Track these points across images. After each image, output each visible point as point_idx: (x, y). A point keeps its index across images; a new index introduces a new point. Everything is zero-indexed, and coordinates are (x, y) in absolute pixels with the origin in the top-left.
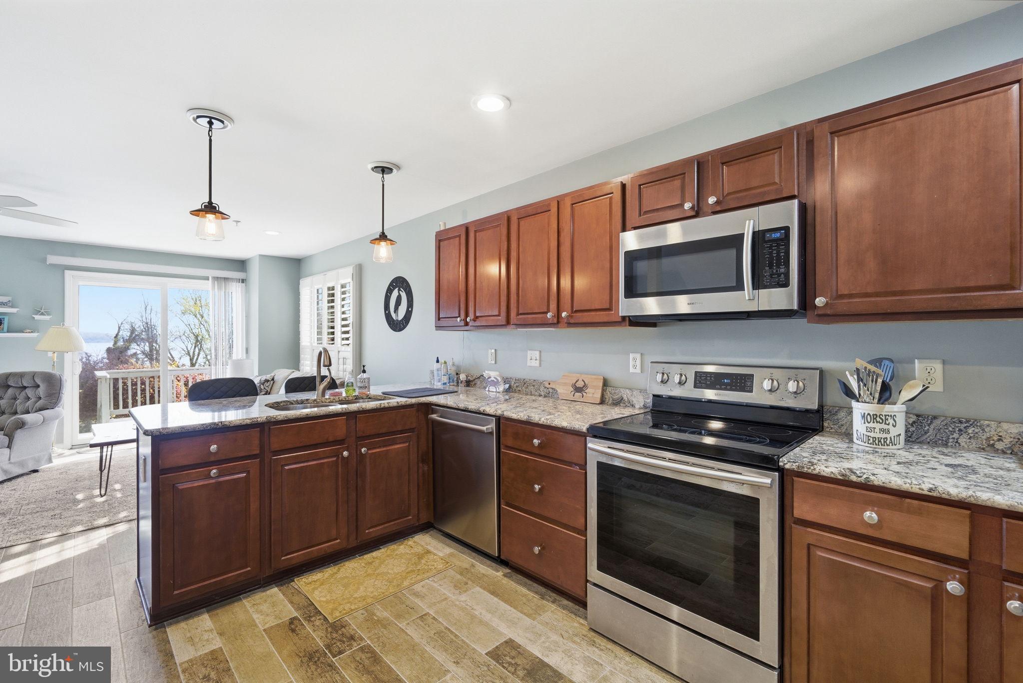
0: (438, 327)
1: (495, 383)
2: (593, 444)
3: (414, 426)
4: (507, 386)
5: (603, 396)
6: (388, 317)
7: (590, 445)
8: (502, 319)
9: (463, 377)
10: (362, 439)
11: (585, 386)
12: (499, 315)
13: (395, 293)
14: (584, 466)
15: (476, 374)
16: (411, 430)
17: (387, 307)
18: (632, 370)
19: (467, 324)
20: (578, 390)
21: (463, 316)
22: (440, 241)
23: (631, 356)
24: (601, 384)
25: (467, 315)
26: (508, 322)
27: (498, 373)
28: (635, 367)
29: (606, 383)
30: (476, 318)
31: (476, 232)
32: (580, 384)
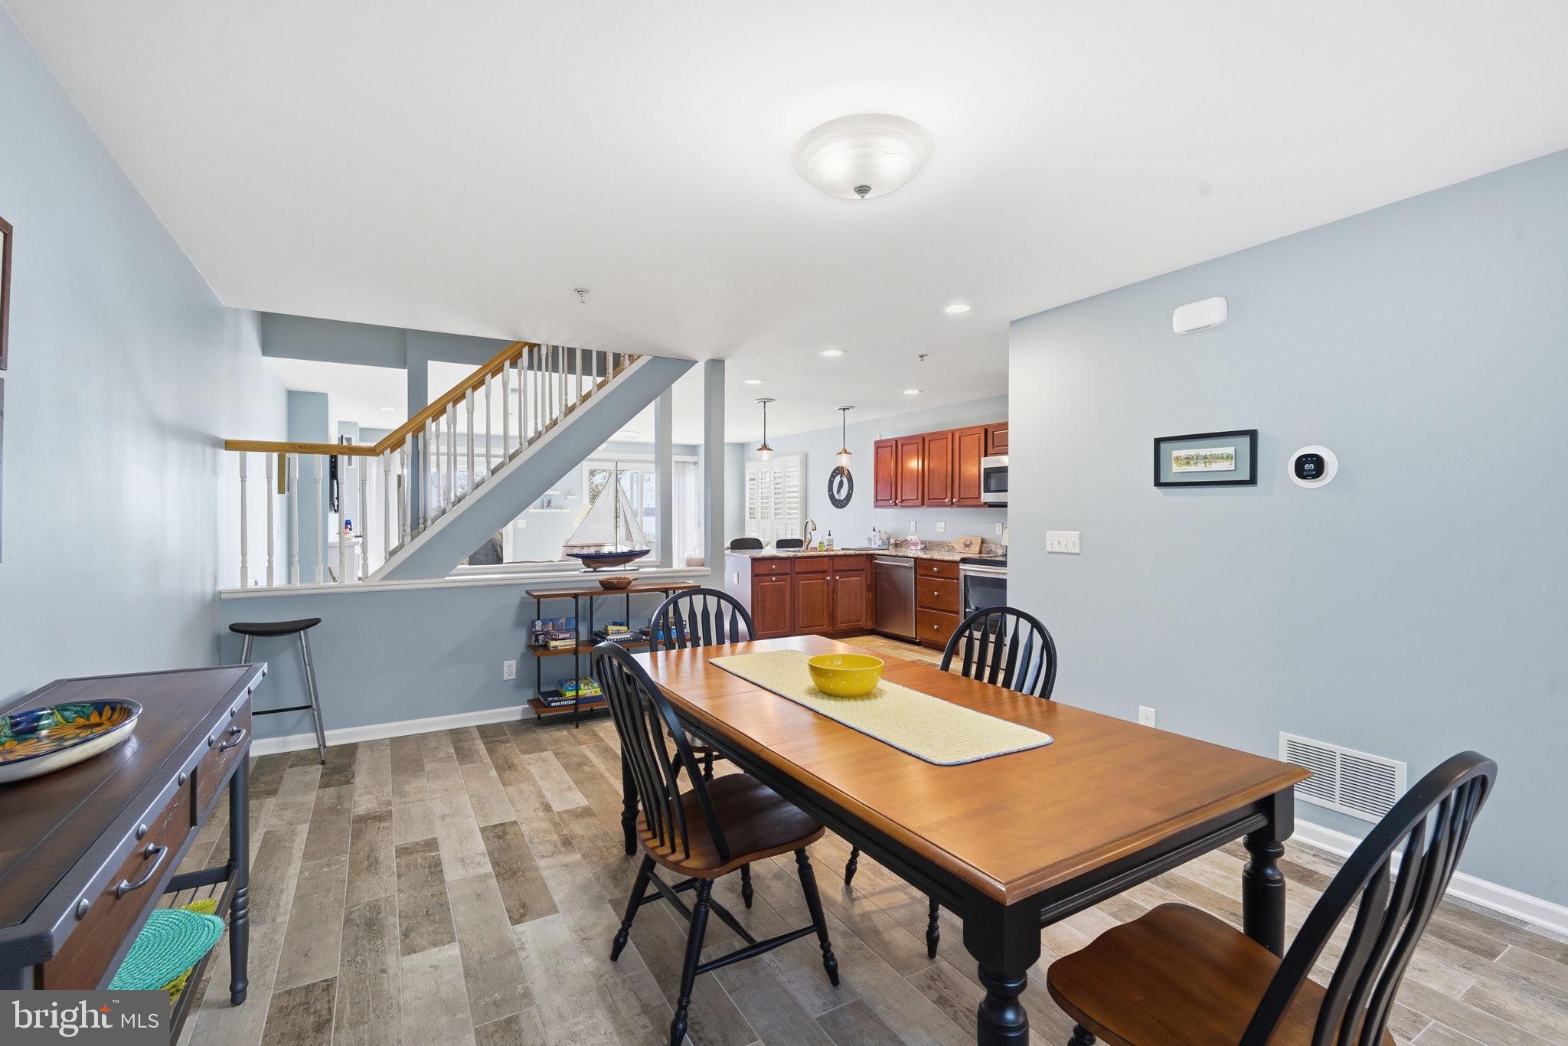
0: (876, 506)
1: (915, 544)
2: (962, 566)
3: (864, 567)
4: (923, 546)
5: (981, 548)
6: (832, 497)
7: (960, 567)
8: (919, 502)
9: (892, 541)
10: (836, 571)
11: (971, 543)
12: (917, 499)
13: (838, 479)
14: (958, 579)
15: (901, 539)
16: (862, 570)
17: (830, 489)
18: (997, 533)
19: (896, 504)
20: (967, 546)
21: (893, 498)
22: (877, 448)
23: (997, 525)
24: (980, 542)
25: (896, 499)
26: (923, 504)
27: (916, 537)
28: (999, 531)
29: (983, 541)
30: (903, 501)
31: (902, 445)
32: (968, 543)
